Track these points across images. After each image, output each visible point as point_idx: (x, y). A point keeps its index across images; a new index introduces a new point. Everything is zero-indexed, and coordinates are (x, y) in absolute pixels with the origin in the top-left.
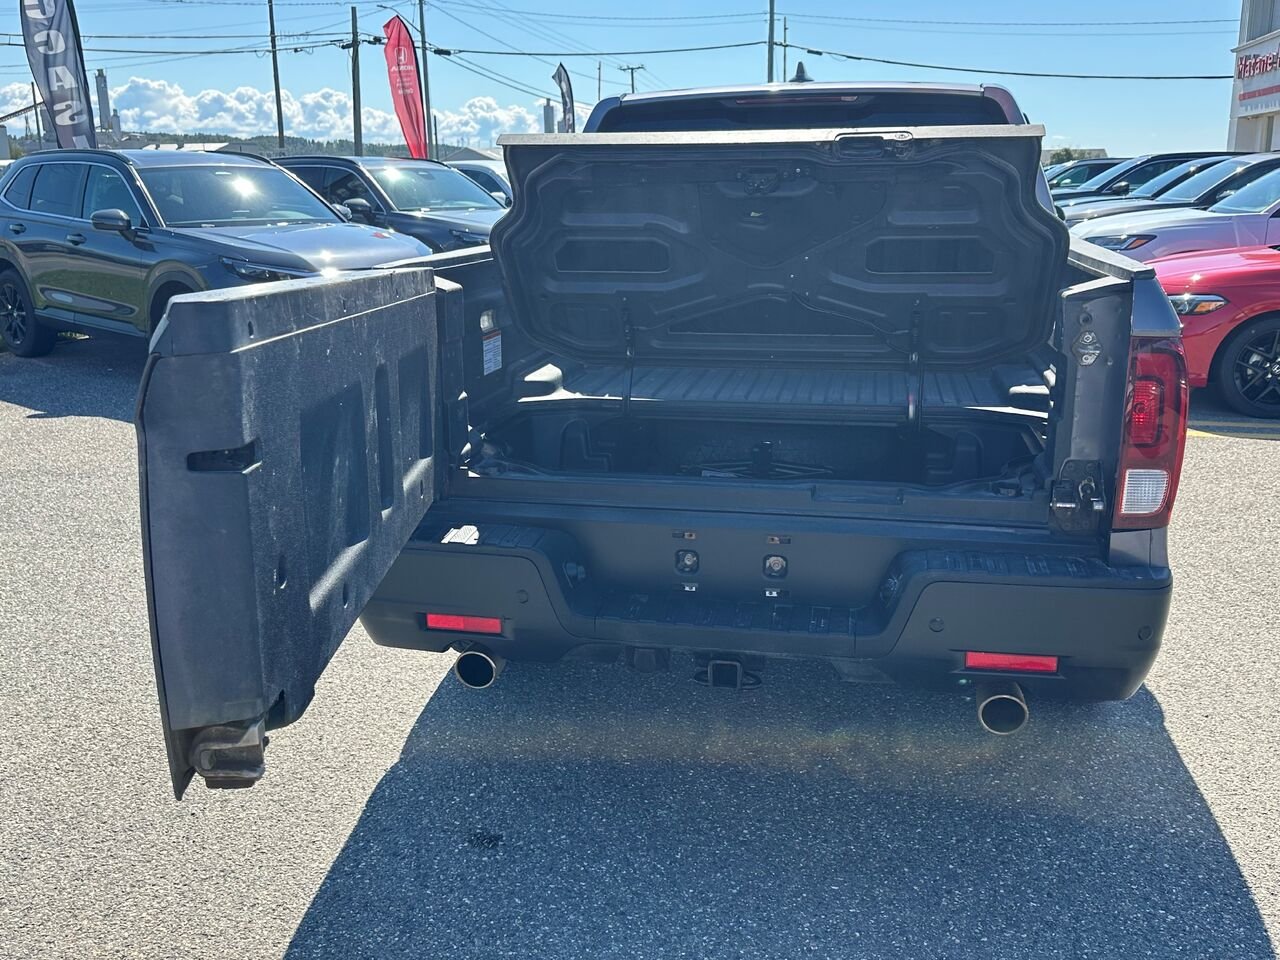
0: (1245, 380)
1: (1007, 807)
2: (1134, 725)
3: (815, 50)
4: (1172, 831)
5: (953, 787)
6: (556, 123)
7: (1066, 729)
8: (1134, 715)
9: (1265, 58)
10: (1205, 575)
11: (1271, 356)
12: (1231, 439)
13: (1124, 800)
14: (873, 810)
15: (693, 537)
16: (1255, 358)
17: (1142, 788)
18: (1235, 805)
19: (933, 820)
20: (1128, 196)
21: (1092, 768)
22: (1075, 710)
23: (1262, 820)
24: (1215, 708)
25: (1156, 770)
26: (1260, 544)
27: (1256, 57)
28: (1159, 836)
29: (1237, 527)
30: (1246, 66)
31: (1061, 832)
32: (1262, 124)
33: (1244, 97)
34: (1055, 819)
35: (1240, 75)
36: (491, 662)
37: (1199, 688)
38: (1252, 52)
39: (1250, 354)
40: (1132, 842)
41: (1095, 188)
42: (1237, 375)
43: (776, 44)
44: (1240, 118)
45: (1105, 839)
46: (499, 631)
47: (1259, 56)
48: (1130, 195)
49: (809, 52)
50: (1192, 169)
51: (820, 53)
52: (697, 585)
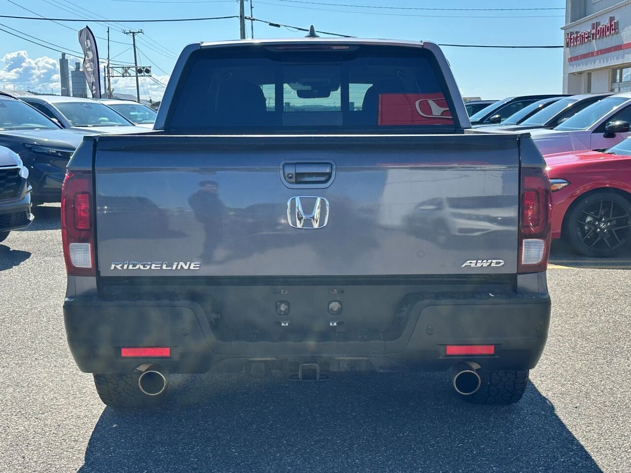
0: (584, 233)
1: (468, 456)
2: (536, 414)
3: (275, 23)
4: (562, 460)
5: (436, 449)
6: (70, 72)
7: (497, 418)
8: (535, 409)
9: (583, 34)
10: (569, 340)
11: (598, 217)
12: (578, 269)
13: (534, 448)
14: (392, 462)
15: (286, 293)
16: (589, 219)
17: (543, 442)
18: (596, 447)
19: (427, 464)
20: (501, 124)
21: (514, 435)
22: (501, 409)
23: (611, 452)
24: (580, 404)
25: (550, 433)
26: (600, 323)
27: (577, 33)
28: (555, 462)
29: (585, 315)
30: (571, 39)
31: (501, 465)
32: (584, 77)
33: (571, 60)
34: (497, 459)
35: (568, 45)
36: (161, 375)
37: (571, 394)
38: (574, 30)
39: (585, 216)
40: (541, 466)
41: (478, 119)
42: (578, 229)
43: (246, 18)
44: (569, 74)
45: (525, 466)
46: (168, 355)
47: (579, 32)
48: (502, 123)
49: (271, 24)
50: (540, 106)
51: (278, 26)
52: (289, 321)
